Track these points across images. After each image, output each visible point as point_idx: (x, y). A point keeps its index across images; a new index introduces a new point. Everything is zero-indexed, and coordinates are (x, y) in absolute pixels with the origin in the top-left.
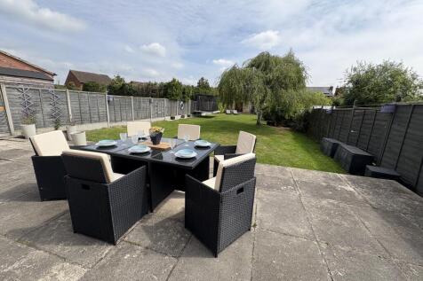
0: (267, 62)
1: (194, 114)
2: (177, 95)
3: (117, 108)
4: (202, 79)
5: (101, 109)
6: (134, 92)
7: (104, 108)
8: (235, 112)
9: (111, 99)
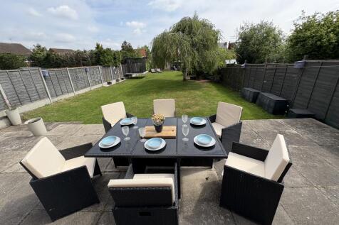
0: (191, 27)
1: (126, 76)
2: (109, 61)
3: (55, 82)
4: (125, 42)
5: (39, 86)
6: (63, 61)
7: (42, 85)
8: (159, 70)
9: (47, 74)
